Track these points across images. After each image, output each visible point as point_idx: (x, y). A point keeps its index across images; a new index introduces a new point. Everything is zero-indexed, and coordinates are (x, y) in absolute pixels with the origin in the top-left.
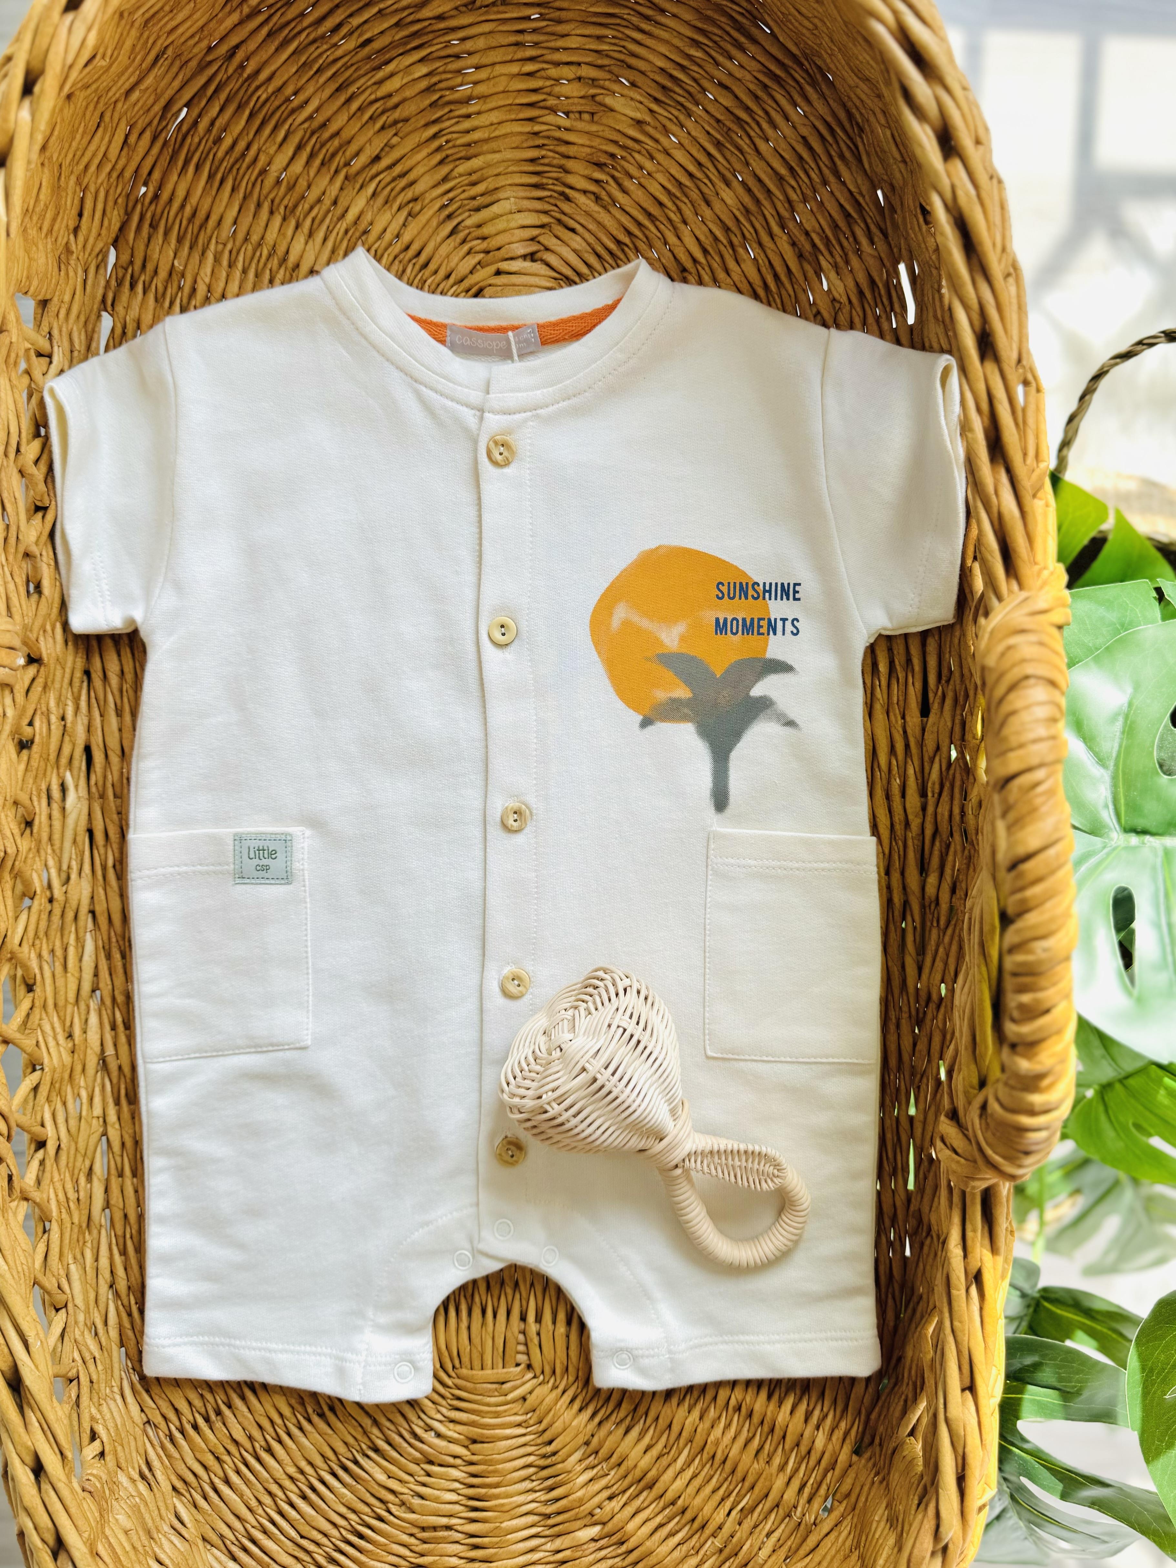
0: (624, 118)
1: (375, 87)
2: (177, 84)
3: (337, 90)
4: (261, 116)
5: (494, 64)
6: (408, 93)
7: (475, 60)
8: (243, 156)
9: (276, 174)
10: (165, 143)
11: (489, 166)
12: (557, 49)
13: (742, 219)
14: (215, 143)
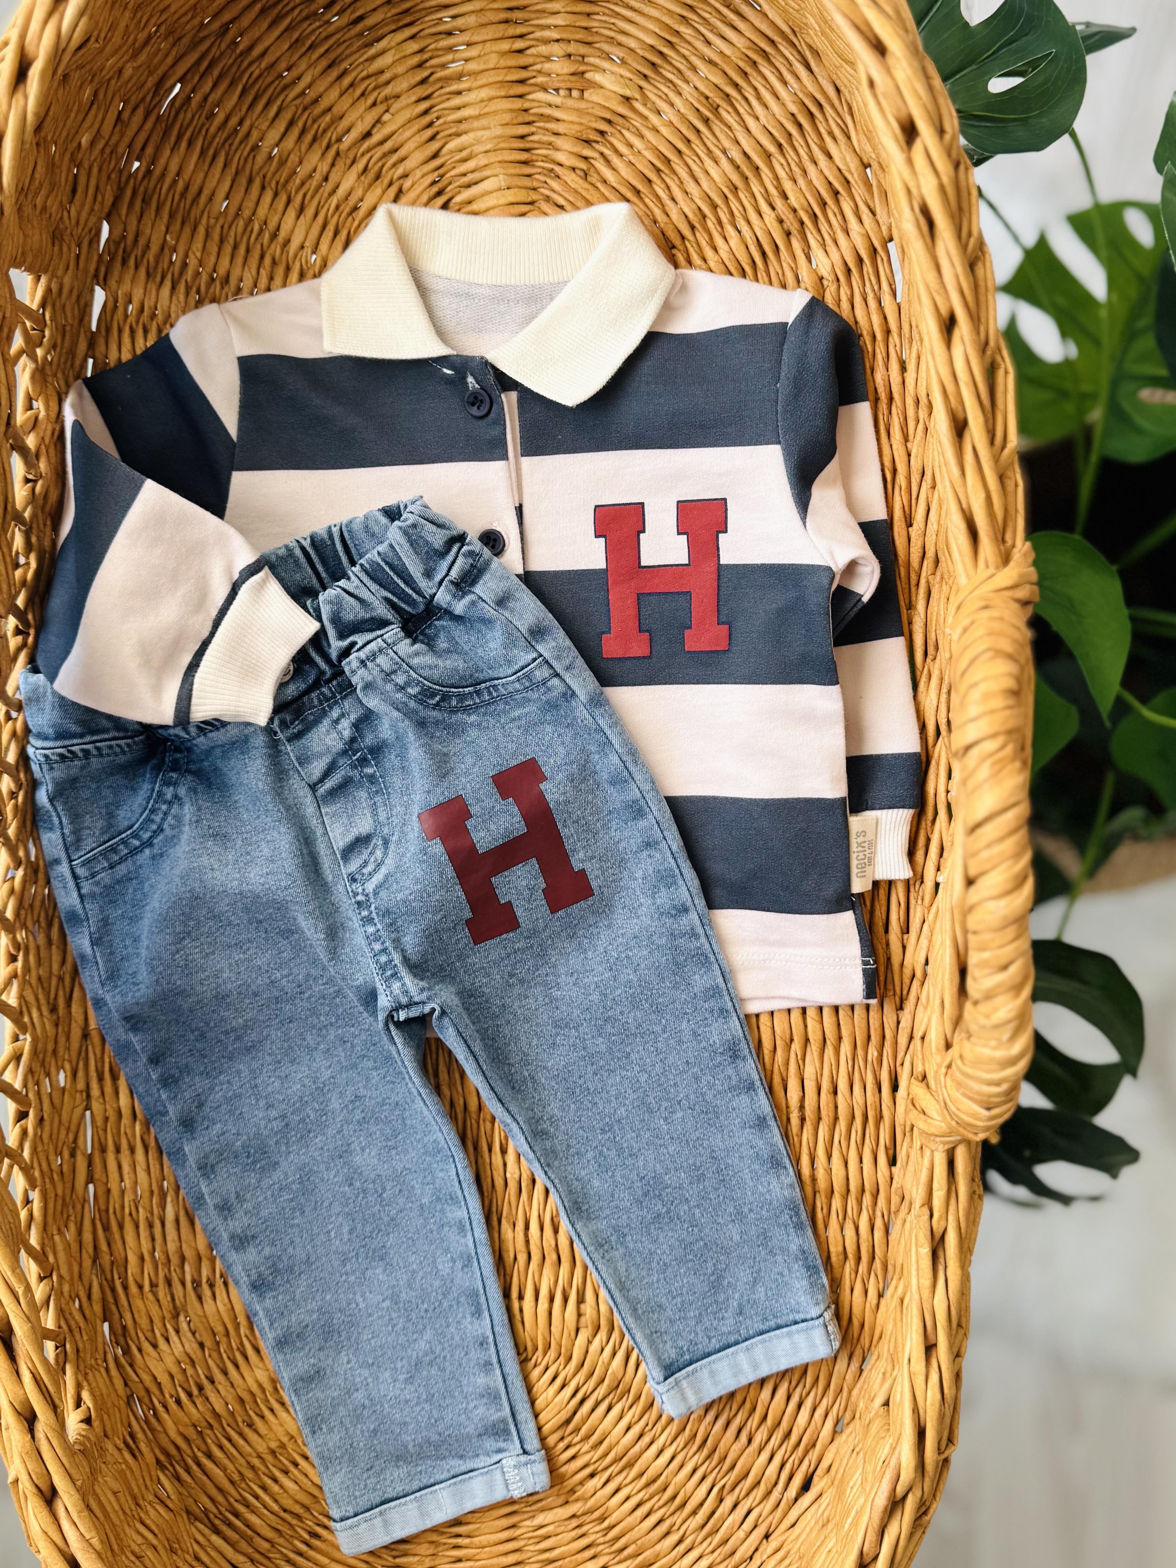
0: (613, 95)
1: (367, 64)
2: (169, 60)
3: (330, 66)
4: (253, 92)
5: (484, 42)
6: (400, 69)
7: (465, 37)
8: (235, 131)
9: (268, 150)
10: (159, 117)
11: (478, 142)
12: (548, 27)
13: (730, 196)
14: (207, 119)
